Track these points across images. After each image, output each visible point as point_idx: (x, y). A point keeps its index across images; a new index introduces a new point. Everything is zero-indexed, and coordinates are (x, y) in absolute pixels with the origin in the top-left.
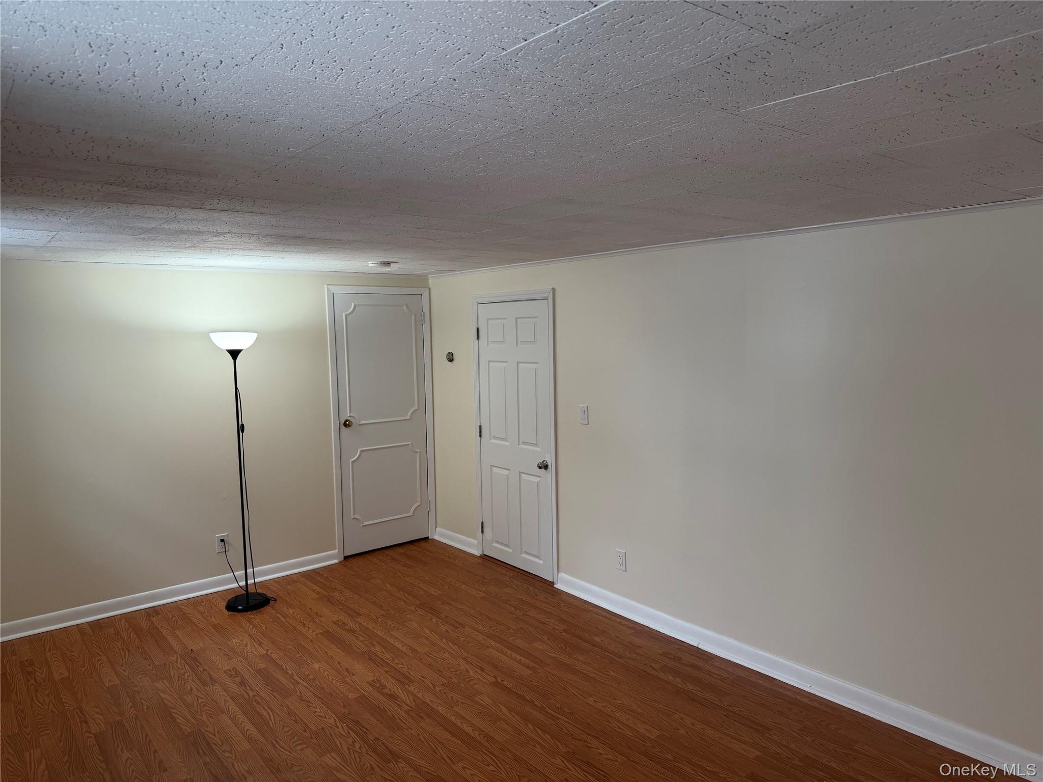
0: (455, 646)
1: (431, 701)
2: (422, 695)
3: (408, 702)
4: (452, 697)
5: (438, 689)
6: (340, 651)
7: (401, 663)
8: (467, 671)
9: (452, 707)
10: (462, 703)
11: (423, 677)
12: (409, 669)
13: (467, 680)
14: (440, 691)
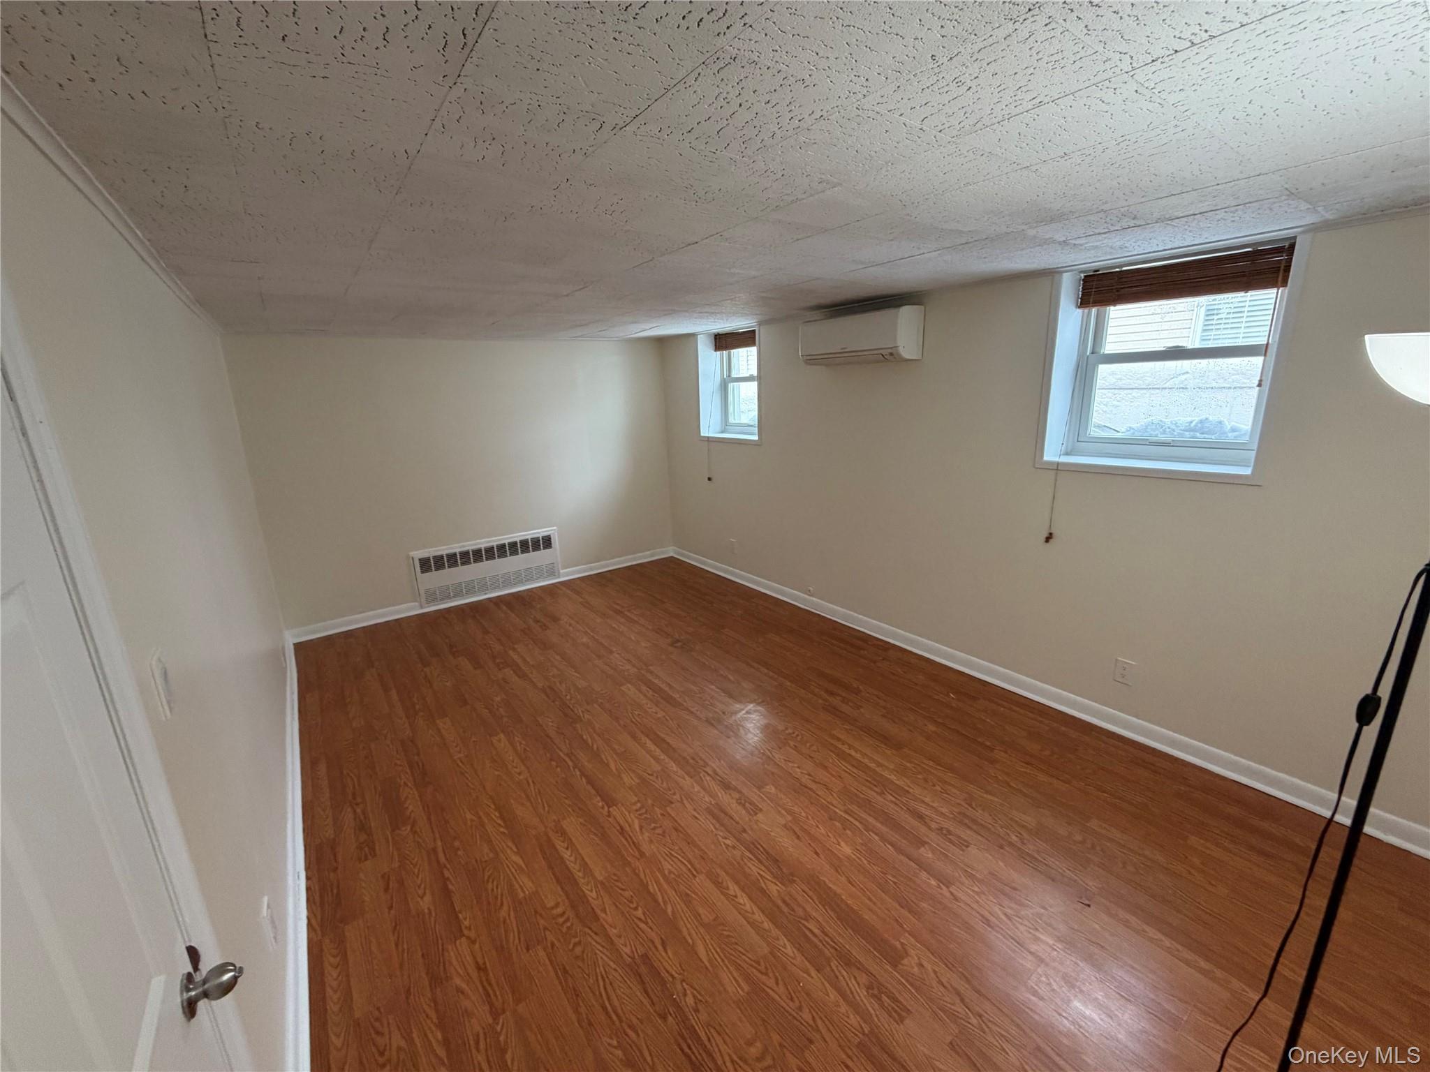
0: (652, 890)
1: (684, 778)
2: (694, 788)
3: (708, 778)
4: (662, 783)
5: (677, 797)
6: (831, 885)
7: (730, 848)
8: (641, 827)
9: (662, 770)
10: (652, 775)
11: (696, 818)
12: (716, 835)
13: (644, 811)
14: (674, 794)
